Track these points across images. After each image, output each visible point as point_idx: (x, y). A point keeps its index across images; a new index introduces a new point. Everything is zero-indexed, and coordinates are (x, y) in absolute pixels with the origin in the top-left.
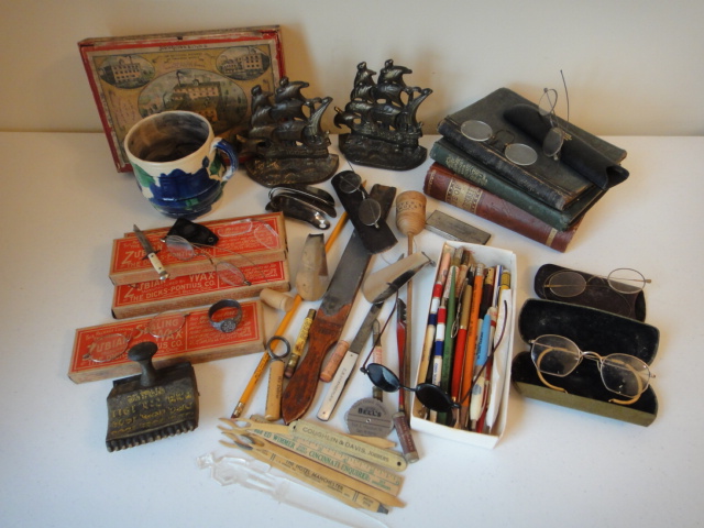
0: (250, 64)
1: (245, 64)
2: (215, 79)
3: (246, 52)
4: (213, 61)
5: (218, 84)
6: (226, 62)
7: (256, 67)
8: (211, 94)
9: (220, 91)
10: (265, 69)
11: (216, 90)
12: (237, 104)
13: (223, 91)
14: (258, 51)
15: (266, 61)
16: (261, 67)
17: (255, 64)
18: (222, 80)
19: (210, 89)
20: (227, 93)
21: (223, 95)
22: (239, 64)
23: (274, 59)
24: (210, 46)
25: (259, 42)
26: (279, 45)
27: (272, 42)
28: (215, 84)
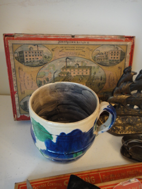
0: (113, 56)
1: (110, 57)
2: (89, 64)
3: (112, 48)
4: (91, 52)
5: (90, 68)
6: (99, 54)
7: (116, 59)
8: (85, 74)
9: (90, 72)
10: (121, 60)
11: (89, 71)
12: (100, 81)
13: (93, 72)
14: (120, 49)
15: (123, 55)
16: (119, 59)
17: (116, 56)
18: (93, 65)
19: (85, 70)
20: (95, 73)
21: (92, 75)
22: (107, 56)
23: (128, 55)
24: (91, 43)
25: (121, 43)
26: (133, 46)
27: (129, 43)
28: (88, 67)
